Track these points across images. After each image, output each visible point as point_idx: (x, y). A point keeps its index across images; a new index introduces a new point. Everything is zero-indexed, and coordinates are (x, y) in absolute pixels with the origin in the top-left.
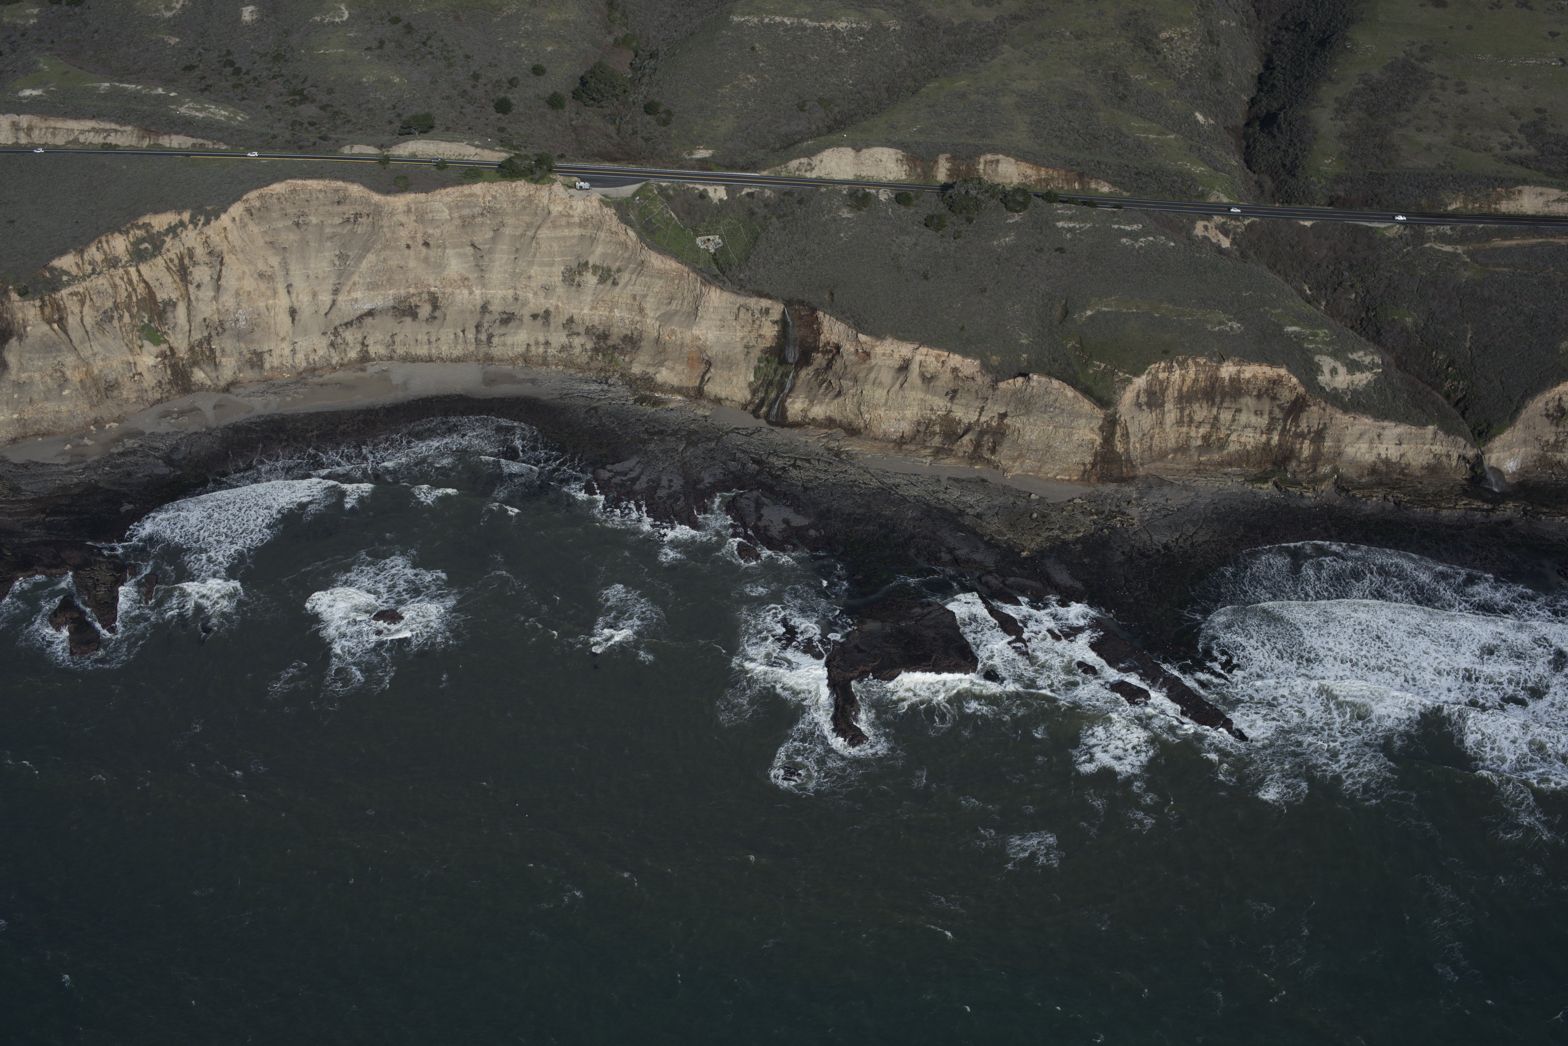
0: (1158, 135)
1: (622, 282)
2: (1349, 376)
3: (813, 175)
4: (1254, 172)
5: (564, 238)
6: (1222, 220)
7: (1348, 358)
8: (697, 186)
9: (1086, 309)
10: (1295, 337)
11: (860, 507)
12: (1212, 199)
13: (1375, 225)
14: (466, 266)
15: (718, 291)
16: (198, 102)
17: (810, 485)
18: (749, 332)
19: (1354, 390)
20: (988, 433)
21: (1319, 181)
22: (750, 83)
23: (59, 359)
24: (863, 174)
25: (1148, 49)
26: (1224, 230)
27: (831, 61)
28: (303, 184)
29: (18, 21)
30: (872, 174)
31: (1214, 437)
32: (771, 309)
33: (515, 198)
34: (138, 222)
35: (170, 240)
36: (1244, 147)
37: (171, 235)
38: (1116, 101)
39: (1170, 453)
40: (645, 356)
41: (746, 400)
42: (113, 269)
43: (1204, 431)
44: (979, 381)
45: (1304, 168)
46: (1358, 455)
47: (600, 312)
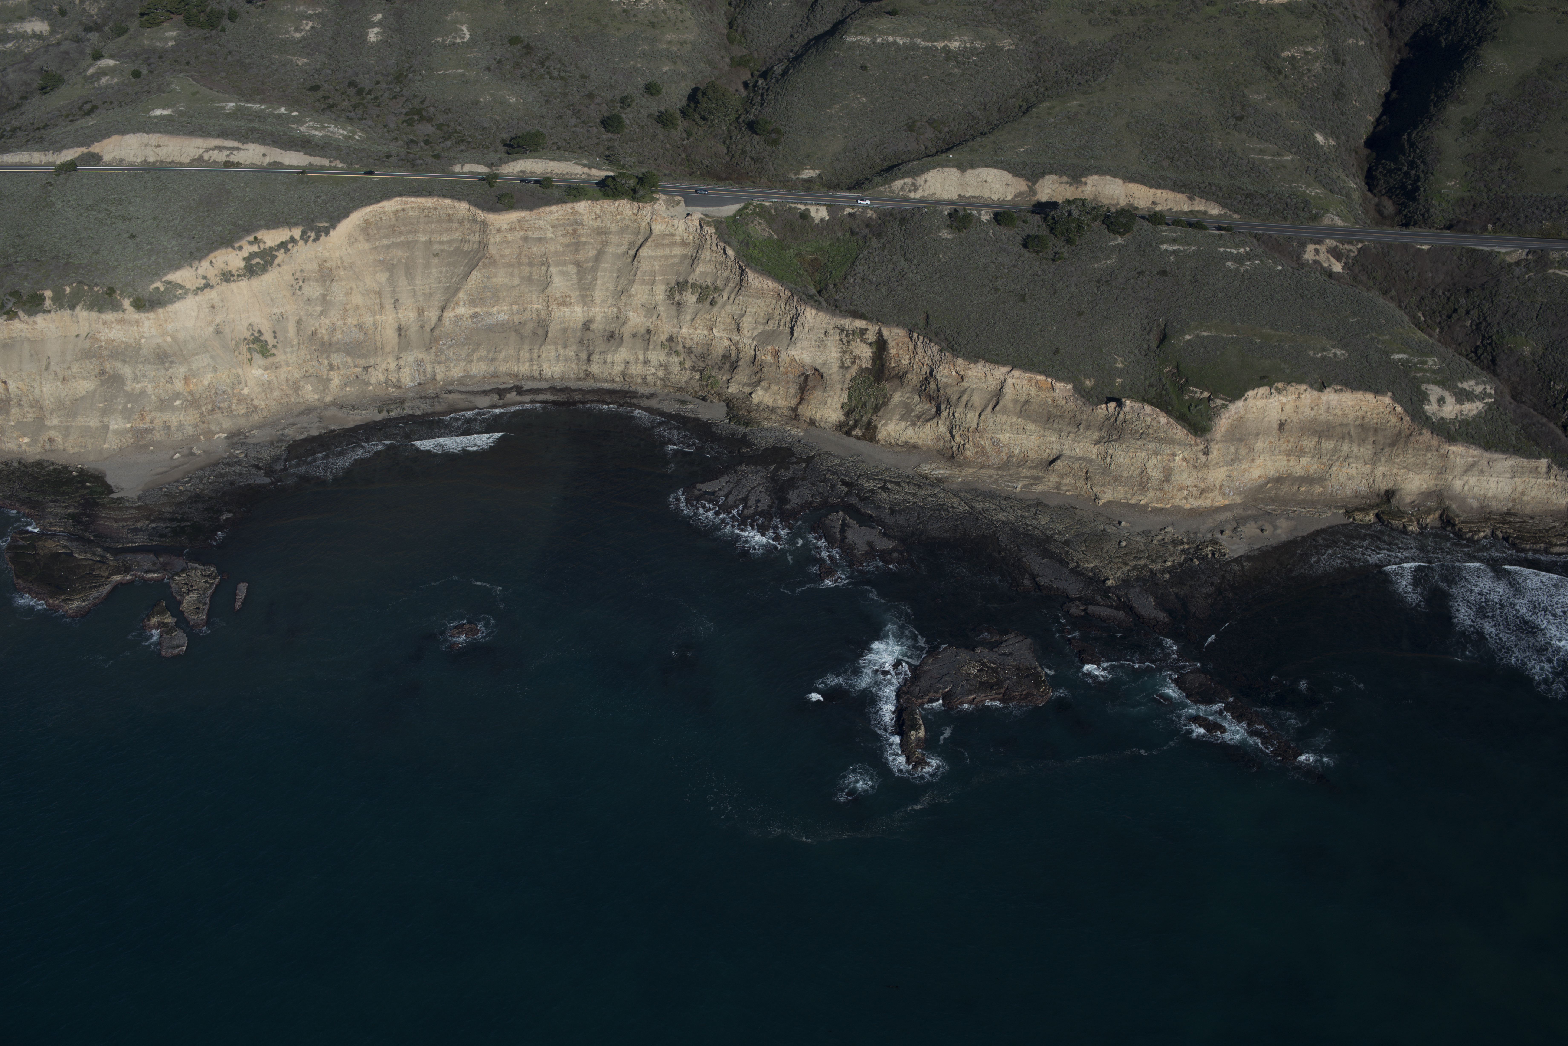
0: (1274, 156)
1: (720, 301)
2: (1458, 406)
3: (918, 195)
4: (1375, 195)
5: (666, 257)
6: (1335, 243)
7: (1457, 387)
8: (799, 206)
9: (1185, 334)
10: (1402, 365)
11: (946, 531)
12: (1326, 221)
13: (1497, 249)
14: (568, 283)
15: (814, 312)
16: (318, 122)
17: (897, 508)
18: (844, 353)
19: (1463, 420)
20: (1080, 459)
21: (1440, 205)
22: (860, 103)
23: (171, 371)
24: (968, 195)
25: (1269, 68)
26: (1337, 254)
27: (942, 81)
28: (412, 202)
29: (158, 44)
30: (977, 195)
31: (1315, 466)
32: (867, 330)
33: (619, 217)
34: (251, 238)
35: (281, 255)
36: (1366, 169)
37: (282, 251)
38: (1232, 122)
39: (1268, 483)
40: (742, 376)
41: (839, 422)
42: (224, 283)
43: (1304, 461)
44: (1071, 405)
45: (1425, 190)
46: (1466, 487)
47: (699, 331)
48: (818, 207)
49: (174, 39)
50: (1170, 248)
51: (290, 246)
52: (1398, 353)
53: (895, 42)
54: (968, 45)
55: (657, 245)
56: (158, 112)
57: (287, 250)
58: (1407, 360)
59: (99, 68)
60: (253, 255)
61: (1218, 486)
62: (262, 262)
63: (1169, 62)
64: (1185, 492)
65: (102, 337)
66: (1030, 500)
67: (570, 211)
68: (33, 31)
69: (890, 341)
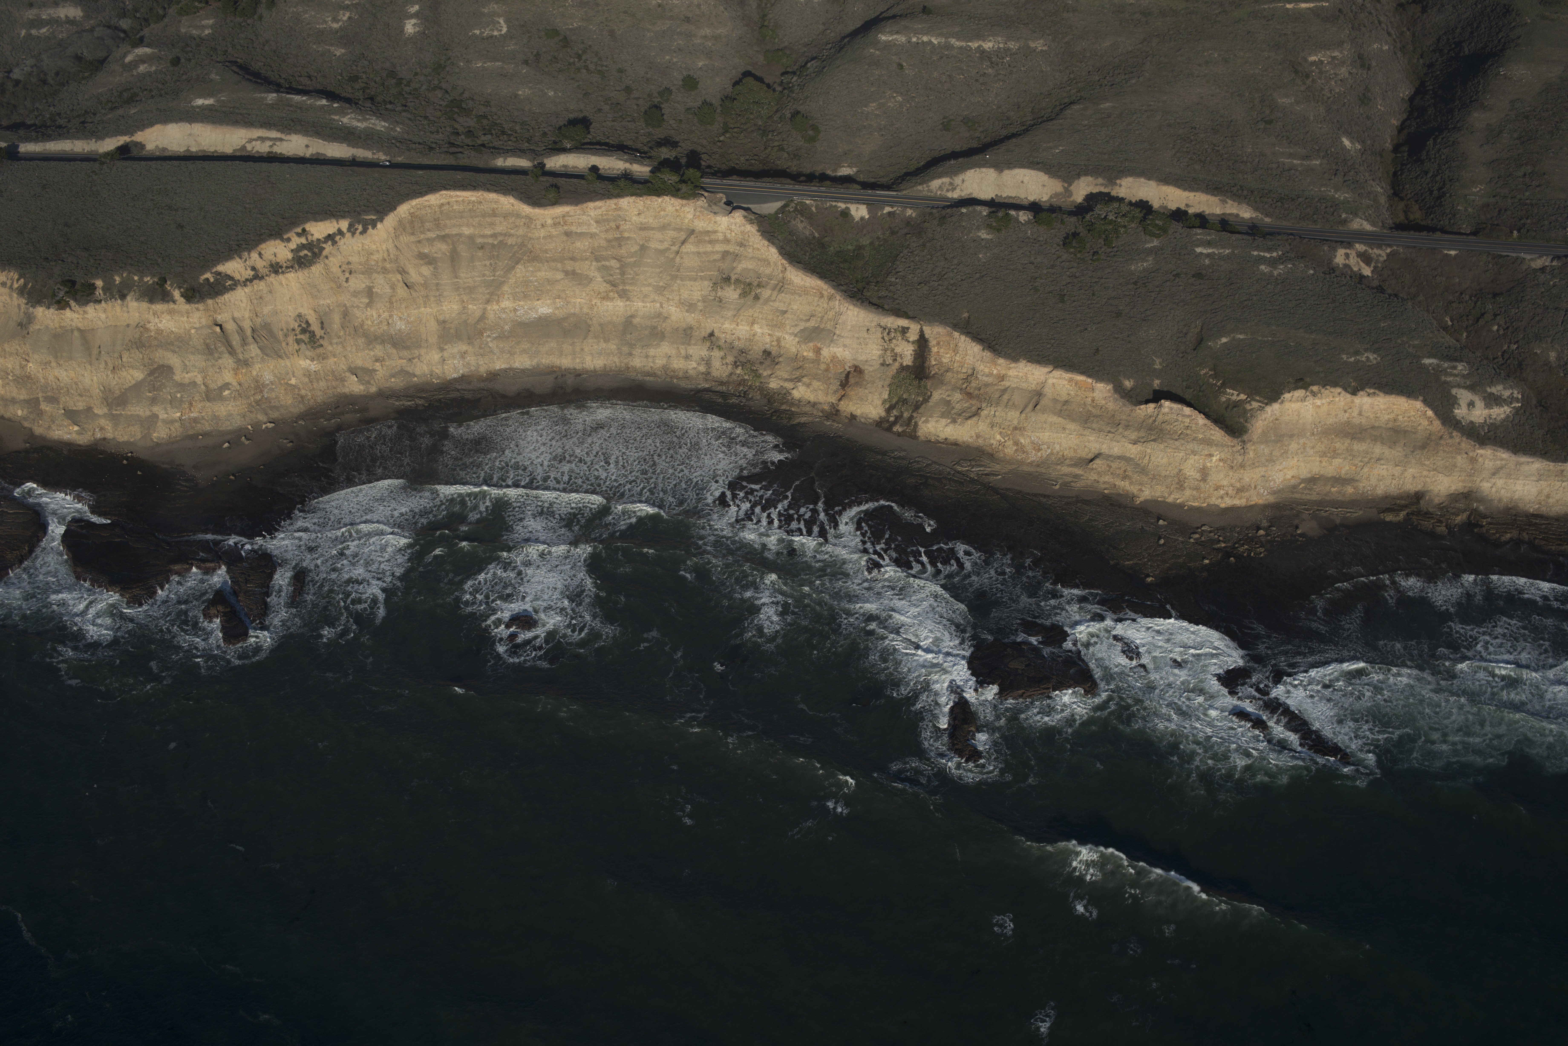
0: (1304, 159)
1: (763, 298)
2: (1487, 411)
3: (955, 195)
4: (1401, 200)
5: (708, 254)
6: (1364, 248)
7: (1486, 391)
8: (839, 205)
9: (1221, 336)
10: (1433, 370)
12: (1355, 227)
13: (1522, 256)
14: (612, 278)
15: (857, 308)
16: (359, 114)
18: (886, 350)
19: (1492, 424)
20: (1119, 457)
21: (1466, 210)
22: (896, 102)
23: (220, 361)
24: (1004, 195)
25: (1296, 72)
26: (1366, 258)
27: (977, 81)
28: (457, 196)
29: (194, 32)
30: (1014, 195)
31: (1347, 468)
32: (908, 328)
33: (662, 213)
34: (299, 230)
35: (328, 247)
36: (1391, 173)
37: (330, 243)
38: (1262, 125)
39: (1300, 483)
40: (783, 372)
41: (880, 418)
42: (273, 275)
43: (1337, 462)
44: (1111, 406)
45: (1451, 196)
46: (1494, 490)
47: (740, 327)
48: (857, 205)
49: (211, 27)
50: (1205, 251)
51: (337, 238)
52: (1429, 357)
53: (930, 42)
54: (1001, 46)
55: (700, 242)
56: (200, 102)
57: (334, 243)
58: (1438, 365)
59: (137, 56)
60: (302, 247)
61: (1253, 486)
62: (309, 254)
63: (1199, 65)
64: (1222, 492)
65: (151, 326)
66: (1069, 497)
67: (614, 206)
68: (66, 16)
69: (931, 339)
